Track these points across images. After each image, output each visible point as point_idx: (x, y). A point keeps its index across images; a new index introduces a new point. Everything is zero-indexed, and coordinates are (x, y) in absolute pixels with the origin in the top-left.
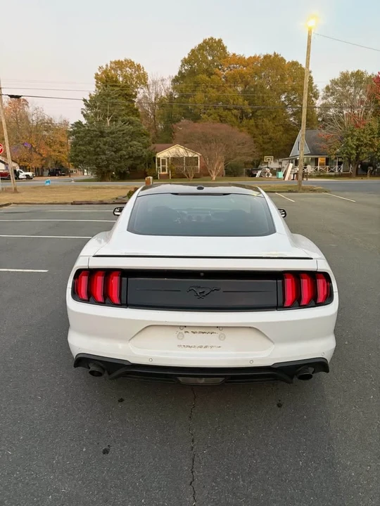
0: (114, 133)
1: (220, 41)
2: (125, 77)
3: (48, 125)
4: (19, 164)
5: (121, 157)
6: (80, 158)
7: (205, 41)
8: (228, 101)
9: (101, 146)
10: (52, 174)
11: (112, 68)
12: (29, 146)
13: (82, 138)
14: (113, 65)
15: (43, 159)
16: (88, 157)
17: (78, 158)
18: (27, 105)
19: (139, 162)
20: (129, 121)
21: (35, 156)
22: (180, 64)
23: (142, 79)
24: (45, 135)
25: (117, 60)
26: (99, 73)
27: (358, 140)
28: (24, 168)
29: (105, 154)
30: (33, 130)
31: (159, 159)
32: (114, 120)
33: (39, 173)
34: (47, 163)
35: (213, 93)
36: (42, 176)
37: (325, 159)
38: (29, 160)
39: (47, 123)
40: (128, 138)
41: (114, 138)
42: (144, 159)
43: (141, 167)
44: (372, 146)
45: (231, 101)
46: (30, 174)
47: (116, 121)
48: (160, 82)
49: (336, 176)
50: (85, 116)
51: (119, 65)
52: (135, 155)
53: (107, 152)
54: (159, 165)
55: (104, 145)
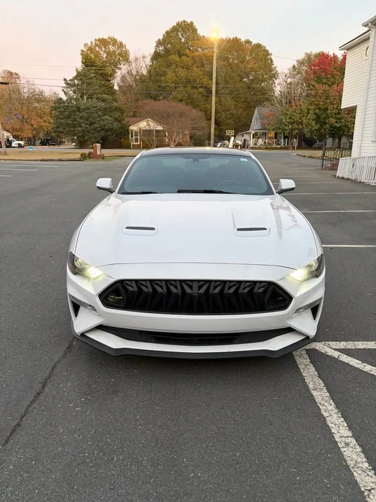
0: (88, 109)
1: (192, 23)
2: (109, 54)
3: (39, 97)
4: (12, 134)
5: (94, 129)
6: (61, 129)
7: (178, 24)
8: (195, 81)
9: (78, 119)
10: (44, 143)
11: (97, 45)
12: (21, 118)
13: (62, 113)
14: (98, 42)
15: (34, 130)
16: (67, 129)
17: (59, 130)
18: (18, 78)
19: (110, 133)
20: (102, 98)
21: (27, 127)
22: (155, 45)
23: (125, 56)
24: (36, 107)
25: (101, 38)
26: (85, 50)
27: (290, 118)
28: (17, 138)
29: (81, 126)
30: (24, 102)
31: (132, 131)
32: (90, 97)
33: (31, 142)
34: (38, 133)
35: (182, 73)
36: (34, 145)
37: (273, 133)
38: (21, 130)
39: (38, 95)
40: (100, 113)
41: (89, 113)
42: (115, 131)
43: (112, 138)
44: (301, 123)
45: (198, 80)
46: (22, 143)
47: (91, 98)
48: (141, 59)
49: (281, 148)
50: (65, 93)
51: (103, 42)
52: (106, 127)
53: (83, 125)
54: (132, 137)
55: (80, 119)
